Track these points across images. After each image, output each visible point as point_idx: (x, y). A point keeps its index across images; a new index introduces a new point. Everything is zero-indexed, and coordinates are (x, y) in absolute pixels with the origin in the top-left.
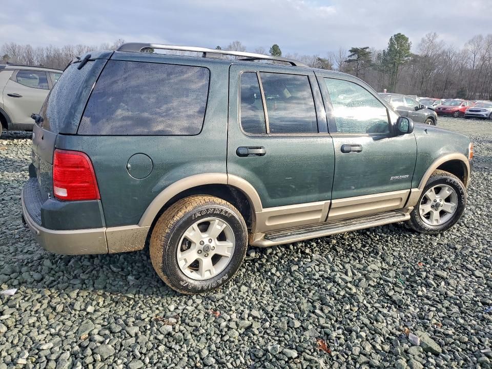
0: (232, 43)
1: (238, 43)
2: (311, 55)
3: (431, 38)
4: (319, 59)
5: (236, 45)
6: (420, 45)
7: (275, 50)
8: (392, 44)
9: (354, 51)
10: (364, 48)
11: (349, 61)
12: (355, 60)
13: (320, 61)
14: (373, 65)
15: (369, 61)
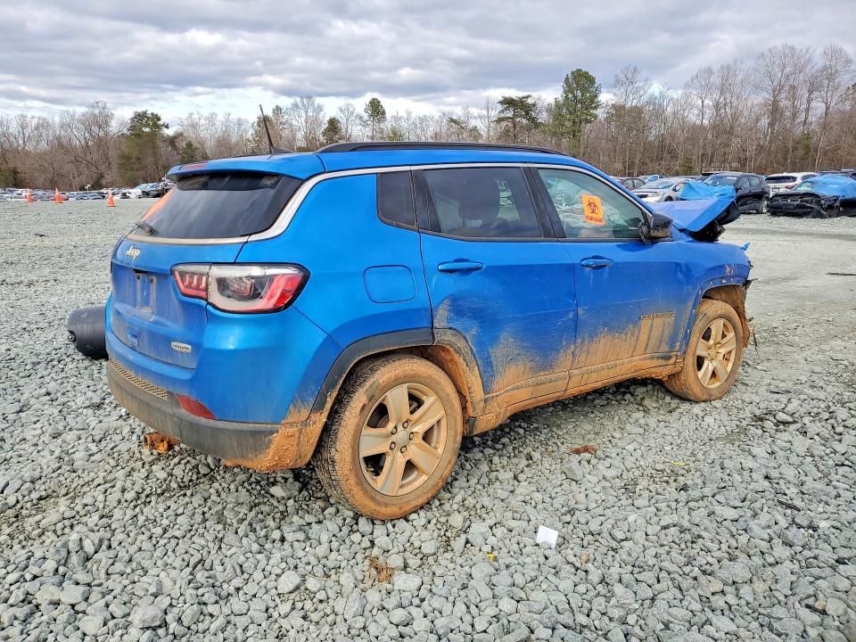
2: (437, 114)
3: (629, 75)
4: (452, 120)
7: (376, 109)
8: (569, 89)
9: (508, 103)
10: (523, 98)
11: (500, 120)
12: (510, 118)
13: (453, 124)
14: (537, 125)
15: (533, 120)
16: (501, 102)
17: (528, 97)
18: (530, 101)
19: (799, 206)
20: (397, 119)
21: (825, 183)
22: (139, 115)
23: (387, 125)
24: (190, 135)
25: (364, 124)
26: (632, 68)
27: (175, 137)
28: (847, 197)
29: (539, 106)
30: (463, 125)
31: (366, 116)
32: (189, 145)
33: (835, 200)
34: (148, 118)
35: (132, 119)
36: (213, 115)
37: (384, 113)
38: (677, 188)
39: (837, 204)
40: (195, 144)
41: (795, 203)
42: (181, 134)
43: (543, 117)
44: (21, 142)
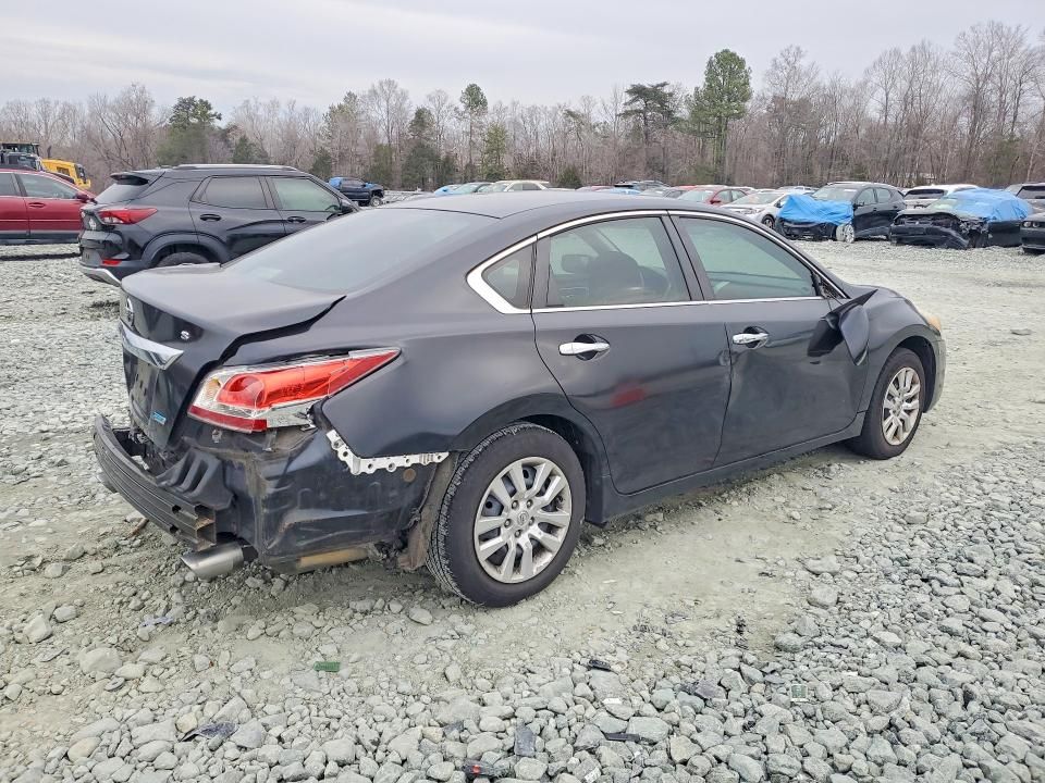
0: (377, 85)
1: (390, 83)
2: (550, 104)
3: (791, 59)
4: (570, 113)
5: (385, 88)
6: (768, 74)
7: (474, 97)
8: (711, 74)
9: (638, 92)
10: (658, 86)
11: (626, 114)
12: (640, 111)
13: (572, 119)
14: (676, 121)
15: (669, 113)
16: (629, 92)
17: (664, 85)
18: (666, 90)
19: (928, 231)
20: (500, 111)
21: (972, 200)
22: (184, 101)
23: (488, 119)
24: (246, 127)
25: (460, 117)
26: (793, 50)
27: (228, 131)
28: (1000, 220)
29: (678, 95)
30: (584, 120)
31: (462, 107)
32: (244, 140)
33: (982, 224)
34: (196, 106)
35: (176, 107)
36: (275, 104)
37: (485, 103)
38: (782, 204)
39: (985, 229)
40: (251, 139)
41: (925, 226)
42: (235, 127)
43: (683, 112)
44: (42, 133)
